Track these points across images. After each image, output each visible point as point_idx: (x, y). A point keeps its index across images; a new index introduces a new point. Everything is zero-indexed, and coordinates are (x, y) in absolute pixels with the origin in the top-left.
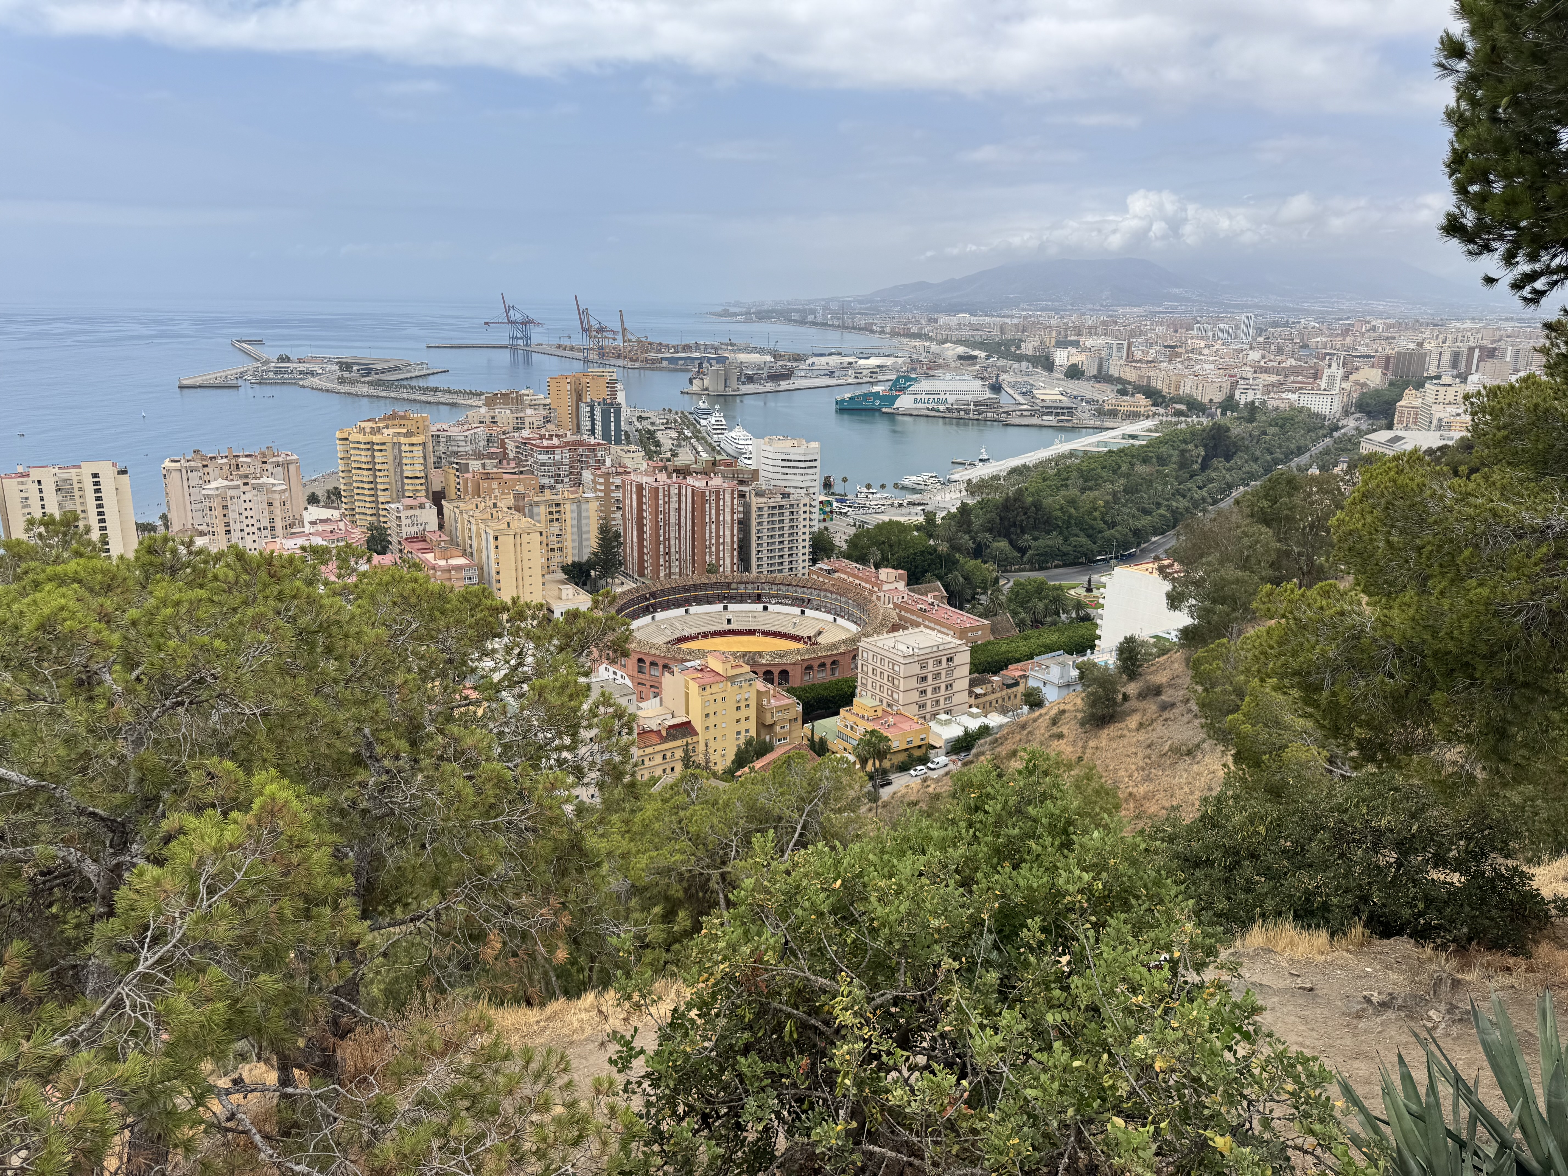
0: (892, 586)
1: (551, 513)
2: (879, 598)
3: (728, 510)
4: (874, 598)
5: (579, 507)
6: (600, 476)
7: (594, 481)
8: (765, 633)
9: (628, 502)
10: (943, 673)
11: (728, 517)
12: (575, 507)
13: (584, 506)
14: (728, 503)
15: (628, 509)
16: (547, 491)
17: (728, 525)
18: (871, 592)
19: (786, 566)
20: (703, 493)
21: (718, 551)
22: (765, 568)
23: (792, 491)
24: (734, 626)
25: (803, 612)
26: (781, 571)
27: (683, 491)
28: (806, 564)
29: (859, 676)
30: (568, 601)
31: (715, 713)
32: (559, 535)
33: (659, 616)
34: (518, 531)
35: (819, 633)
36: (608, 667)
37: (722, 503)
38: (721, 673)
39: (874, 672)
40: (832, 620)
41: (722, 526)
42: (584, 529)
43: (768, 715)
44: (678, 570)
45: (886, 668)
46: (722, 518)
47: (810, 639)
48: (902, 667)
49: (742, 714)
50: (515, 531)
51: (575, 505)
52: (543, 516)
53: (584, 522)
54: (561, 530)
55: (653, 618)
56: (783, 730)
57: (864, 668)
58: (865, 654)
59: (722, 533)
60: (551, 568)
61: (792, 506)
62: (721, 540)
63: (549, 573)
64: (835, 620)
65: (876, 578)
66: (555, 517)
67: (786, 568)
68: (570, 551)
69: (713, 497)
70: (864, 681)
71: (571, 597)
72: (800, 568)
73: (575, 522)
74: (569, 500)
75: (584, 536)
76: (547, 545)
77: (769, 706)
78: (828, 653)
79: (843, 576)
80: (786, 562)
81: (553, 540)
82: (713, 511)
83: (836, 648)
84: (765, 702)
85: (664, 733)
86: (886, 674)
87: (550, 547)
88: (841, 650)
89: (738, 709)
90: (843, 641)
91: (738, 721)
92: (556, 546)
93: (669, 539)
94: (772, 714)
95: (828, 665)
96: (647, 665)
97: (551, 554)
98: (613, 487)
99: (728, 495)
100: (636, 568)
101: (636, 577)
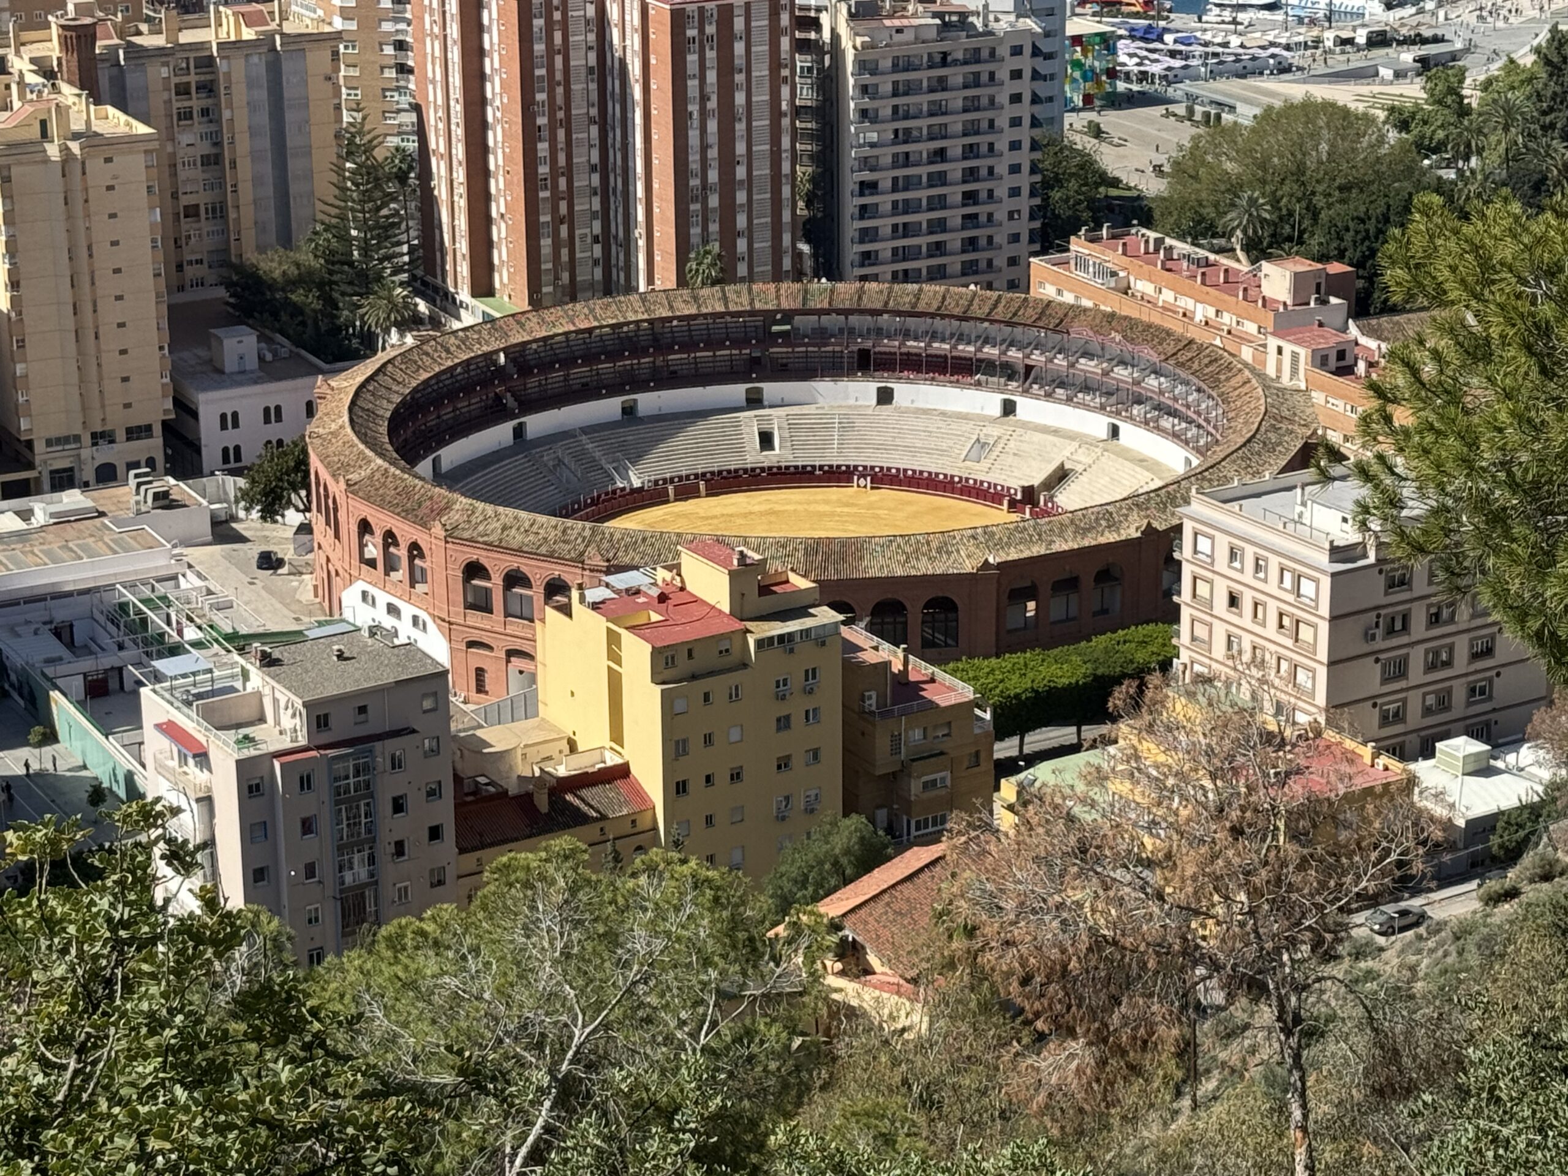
2: (1260, 358)
3: (760, 71)
4: (1246, 355)
5: (270, 68)
8: (883, 478)
9: (433, 48)
11: (761, 97)
12: (259, 68)
13: (287, 66)
14: (761, 49)
15: (433, 71)
16: (169, 16)
17: (762, 123)
18: (1235, 337)
19: (955, 257)
21: (728, 209)
22: (885, 265)
24: (779, 455)
25: (1009, 408)
26: (939, 270)
27: (612, 12)
28: (1022, 249)
29: (1185, 614)
30: (242, 378)
31: (708, 740)
32: (212, 161)
33: (538, 423)
34: (75, 147)
35: (1061, 476)
36: (372, 590)
37: (739, 48)
38: (726, 609)
39: (1233, 601)
40: (1103, 433)
41: (740, 127)
42: (292, 141)
43: (882, 744)
44: (598, 273)
45: (1272, 587)
46: (740, 98)
47: (1030, 495)
48: (1326, 583)
49: (796, 740)
50: (65, 150)
51: (259, 63)
52: (158, 100)
53: (290, 116)
54: (218, 144)
55: (519, 431)
56: (932, 794)
57: (1203, 589)
58: (1204, 544)
59: (741, 148)
60: (190, 272)
61: (974, 57)
62: (741, 172)
63: (181, 288)
64: (1115, 432)
65: (1250, 291)
66: (196, 103)
67: (954, 263)
68: (247, 215)
69: (711, 29)
70: (1201, 631)
71: (252, 363)
72: (1000, 261)
73: (263, 119)
74: (239, 44)
75: (294, 165)
76: (175, 196)
77: (885, 714)
78: (1086, 543)
79: (1143, 287)
80: (954, 240)
81: (192, 177)
82: (712, 77)
83: (1112, 525)
84: (872, 703)
85: (542, 802)
86: (1273, 607)
87: (185, 200)
88: (1131, 531)
89: (783, 723)
90: (1136, 502)
91: (783, 764)
92: (202, 198)
93: (569, 172)
94: (896, 740)
95: (1087, 581)
96: (496, 583)
97: (186, 225)
98: (385, 3)
99: (761, 22)
100: (462, 270)
101: (463, 295)
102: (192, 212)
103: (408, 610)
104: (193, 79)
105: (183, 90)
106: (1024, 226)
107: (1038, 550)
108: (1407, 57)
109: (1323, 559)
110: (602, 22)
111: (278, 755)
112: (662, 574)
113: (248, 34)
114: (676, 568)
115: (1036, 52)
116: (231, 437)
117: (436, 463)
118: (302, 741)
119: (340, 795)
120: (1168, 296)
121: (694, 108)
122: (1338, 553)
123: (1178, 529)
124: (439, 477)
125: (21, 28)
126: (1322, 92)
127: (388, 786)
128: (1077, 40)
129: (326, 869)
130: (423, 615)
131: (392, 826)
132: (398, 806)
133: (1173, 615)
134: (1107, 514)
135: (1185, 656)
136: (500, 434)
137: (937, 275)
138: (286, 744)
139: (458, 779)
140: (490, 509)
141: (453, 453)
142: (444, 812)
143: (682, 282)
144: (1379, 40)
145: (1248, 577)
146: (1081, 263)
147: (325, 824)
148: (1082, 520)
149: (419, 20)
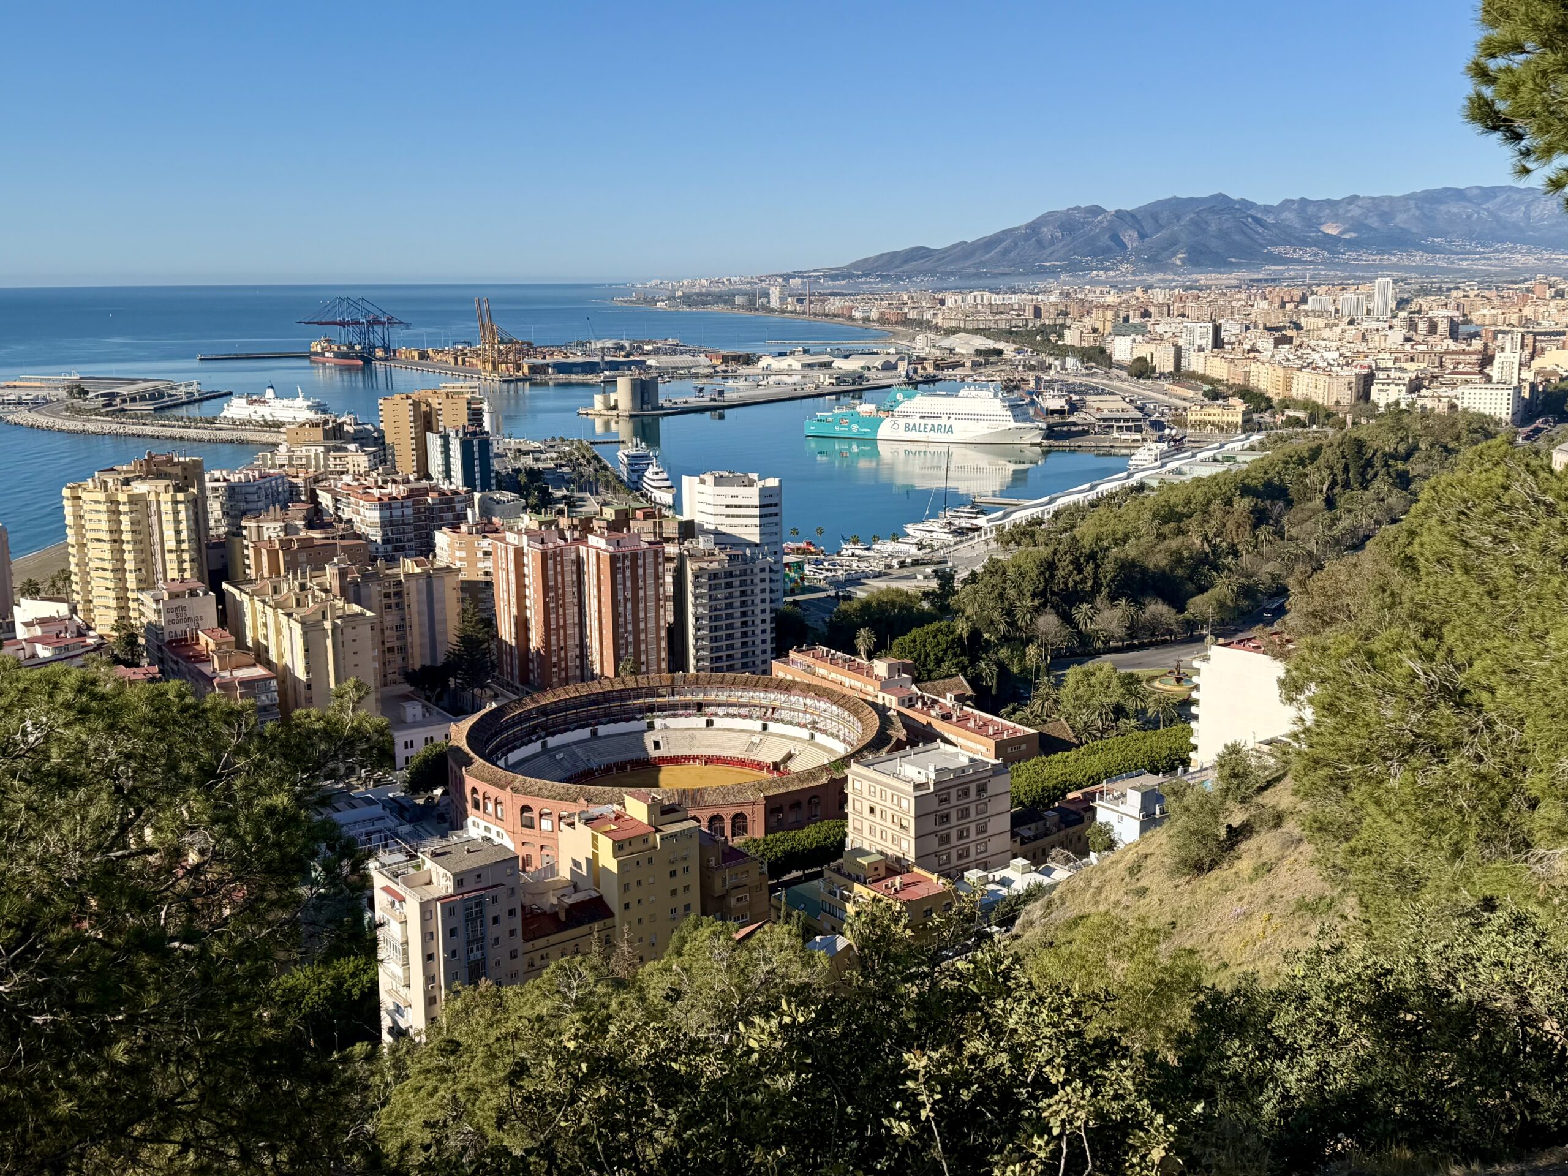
3: (650, 581)
5: (429, 585)
6: (459, 538)
7: (450, 546)
8: (709, 760)
9: (502, 574)
10: (973, 807)
11: (651, 592)
13: (436, 583)
14: (650, 571)
15: (503, 585)
16: (381, 563)
17: (651, 604)
19: (738, 659)
21: (637, 642)
24: (664, 752)
25: (765, 727)
27: (583, 556)
29: (850, 817)
30: (415, 724)
31: (639, 883)
32: (400, 628)
33: (553, 742)
34: (338, 621)
35: (790, 757)
36: (477, 820)
37: (641, 571)
38: (646, 821)
39: (872, 810)
40: (807, 737)
41: (642, 605)
42: (437, 617)
43: (718, 882)
44: (578, 672)
45: (888, 803)
46: (641, 593)
47: (776, 766)
48: (913, 801)
49: (678, 883)
50: (334, 625)
51: (422, 582)
52: (375, 601)
53: (437, 606)
54: (403, 619)
55: (544, 744)
56: (740, 904)
57: (858, 805)
58: (857, 785)
59: (642, 615)
60: (390, 677)
61: (744, 573)
62: (642, 626)
63: (386, 685)
64: (812, 736)
65: (870, 673)
66: (393, 601)
67: (738, 664)
68: (417, 650)
69: (628, 563)
70: (858, 825)
71: (419, 718)
72: (758, 662)
73: (425, 608)
74: (413, 575)
75: (439, 628)
76: (383, 643)
77: (718, 868)
78: (805, 786)
79: (821, 671)
80: (738, 653)
81: (391, 635)
82: (628, 584)
83: (815, 778)
84: (713, 863)
85: (562, 916)
86: (889, 813)
87: (388, 645)
88: (824, 780)
89: (673, 874)
90: (823, 768)
91: (674, 893)
92: (396, 644)
93: (565, 627)
94: (724, 880)
95: (805, 804)
96: (535, 814)
97: (388, 656)
98: (480, 555)
99: (650, 560)
100: (517, 672)
101: (517, 684)
102: (391, 650)
103: (494, 829)
104: (392, 590)
105: (387, 596)
106: (768, 646)
107: (782, 790)
108: (929, 570)
109: (911, 789)
110: (579, 562)
111: (438, 899)
112: (616, 807)
113: (418, 570)
114: (622, 804)
115: (771, 570)
116: (410, 752)
117: (506, 761)
118: (451, 891)
119: (469, 919)
120: (833, 676)
121: (620, 598)
122: (917, 787)
123: (846, 778)
124: (508, 768)
125: (313, 570)
126: (895, 585)
127: (491, 912)
128: (787, 565)
129: (462, 953)
130: (502, 831)
131: (492, 931)
132: (496, 920)
133: (845, 817)
134: (812, 774)
135: (851, 836)
136: (535, 747)
137: (730, 668)
138: (443, 893)
139: (523, 907)
140: (533, 780)
141: (514, 757)
142: (517, 922)
143: (617, 674)
144: (916, 563)
145: (877, 799)
146: (794, 662)
147: (461, 931)
148: (800, 777)
149: (495, 562)
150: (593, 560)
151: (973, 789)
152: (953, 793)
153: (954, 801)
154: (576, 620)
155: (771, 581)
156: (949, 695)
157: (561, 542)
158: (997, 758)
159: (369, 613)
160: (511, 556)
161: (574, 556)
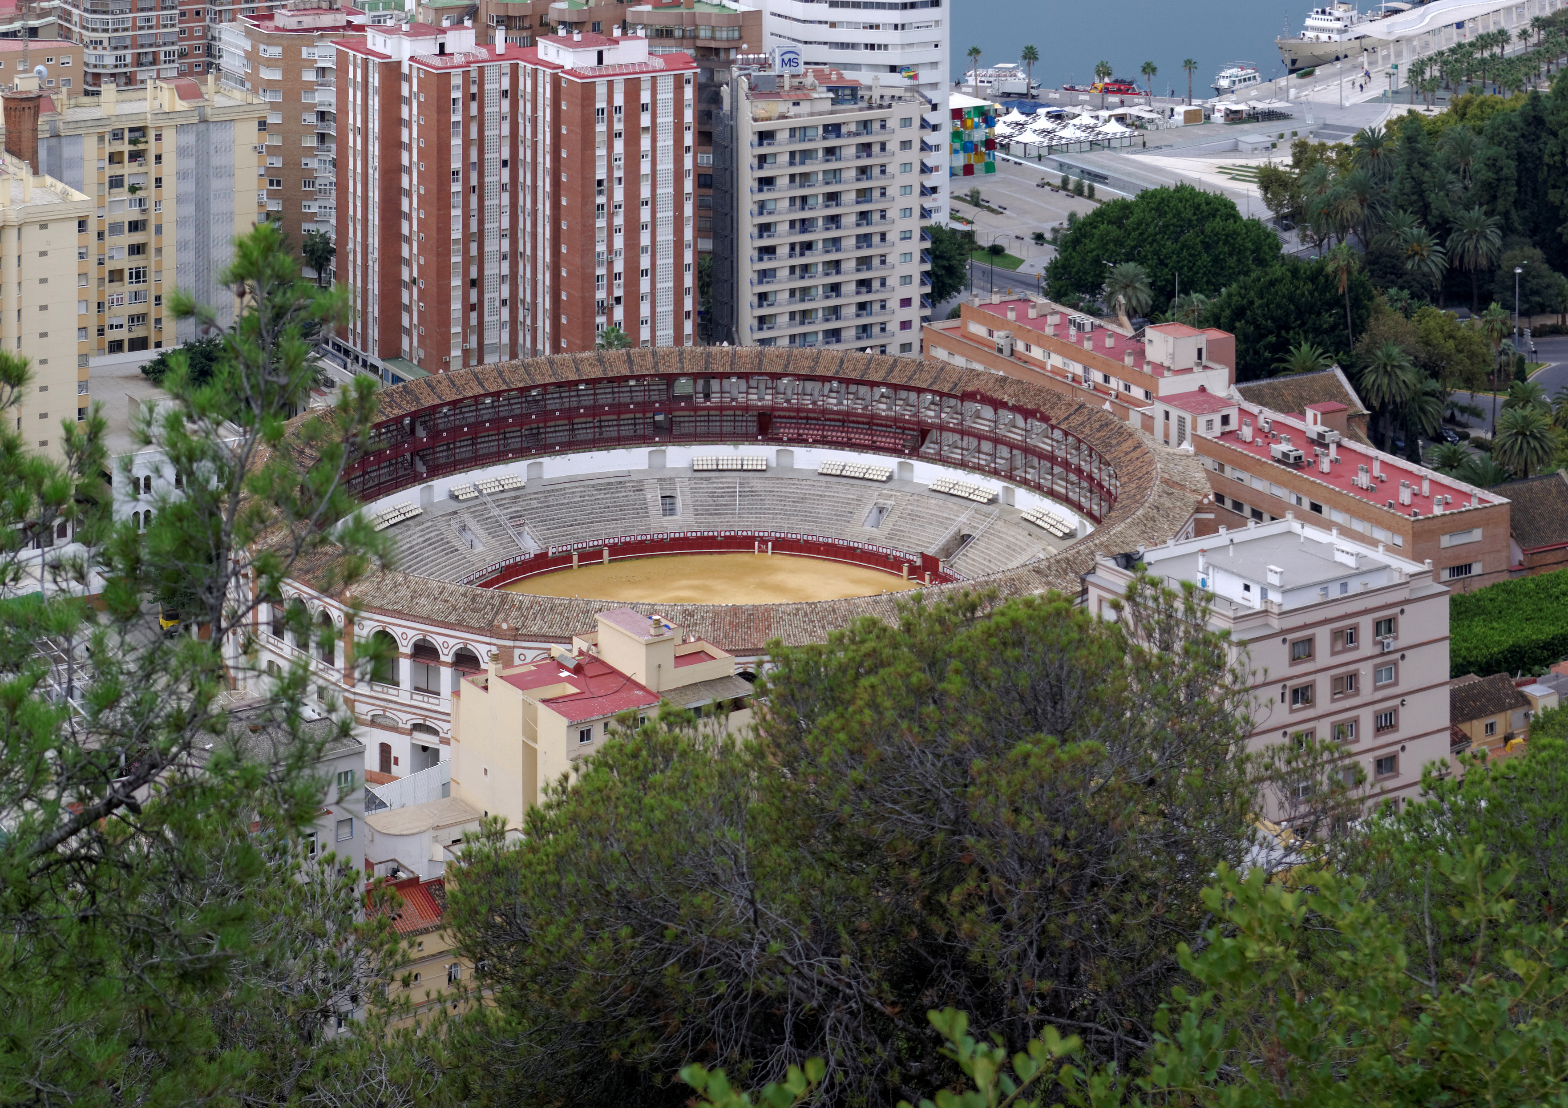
0: (1188, 384)
1: (114, 158)
2: (1148, 423)
3: (665, 141)
4: (1134, 420)
5: (200, 137)
6: (270, 40)
7: (252, 57)
9: (354, 119)
10: (1366, 672)
11: (665, 165)
12: (190, 139)
13: (216, 136)
14: (666, 119)
15: (354, 141)
16: (108, 89)
17: (666, 191)
18: (1124, 402)
19: (849, 321)
20: (588, 91)
22: (783, 329)
23: (864, 78)
25: (904, 465)
26: (835, 335)
27: (525, 84)
28: (914, 313)
32: (139, 227)
35: (959, 541)
37: (646, 119)
41: (646, 193)
42: (216, 207)
44: (505, 337)
46: (645, 166)
51: (189, 134)
52: (92, 167)
53: (215, 184)
54: (145, 211)
55: (426, 494)
59: (645, 214)
60: (110, 335)
61: (866, 128)
62: (644, 238)
65: (1136, 358)
66: (127, 171)
67: (849, 327)
68: (170, 279)
69: (619, 101)
72: (893, 326)
73: (190, 187)
74: (172, 115)
75: (217, 231)
76: (100, 262)
80: (848, 304)
81: (118, 244)
82: (619, 146)
87: (110, 265)
92: (128, 263)
93: (480, 238)
98: (309, 76)
99: (666, 95)
100: (374, 333)
101: (374, 358)
102: (116, 276)
104: (126, 148)
105: (116, 158)
106: (916, 291)
112: (578, 645)
113: (181, 106)
120: (1057, 360)
128: (957, 113)
134: (1009, 581)
148: (985, 587)
149: (342, 95)
150: (545, 91)
151: (1366, 626)
152: (1323, 637)
153: (1323, 654)
154: (506, 223)
155: (925, 147)
156: (1310, 413)
157: (483, 53)
158: (1418, 558)
159: (77, 196)
160: (375, 80)
161: (506, 84)
